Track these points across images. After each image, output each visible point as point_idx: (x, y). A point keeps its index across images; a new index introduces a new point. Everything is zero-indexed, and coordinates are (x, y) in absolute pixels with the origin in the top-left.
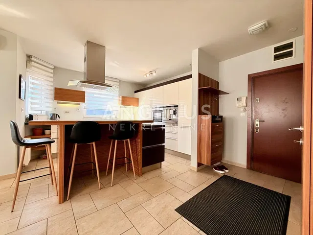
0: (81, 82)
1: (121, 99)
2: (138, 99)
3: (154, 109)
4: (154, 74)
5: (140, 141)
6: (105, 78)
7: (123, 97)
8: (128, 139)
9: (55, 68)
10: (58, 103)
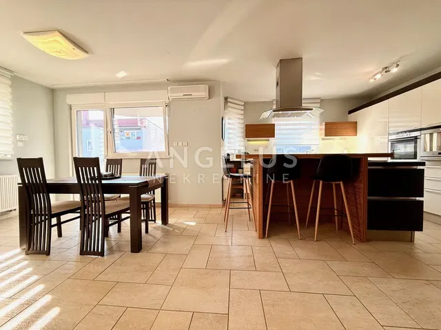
0: (274, 111)
1: (324, 127)
2: (356, 123)
3: (394, 137)
4: (394, 70)
5: (362, 185)
6: (303, 102)
7: (326, 124)
8: (339, 181)
9: (246, 104)
10: (248, 141)
